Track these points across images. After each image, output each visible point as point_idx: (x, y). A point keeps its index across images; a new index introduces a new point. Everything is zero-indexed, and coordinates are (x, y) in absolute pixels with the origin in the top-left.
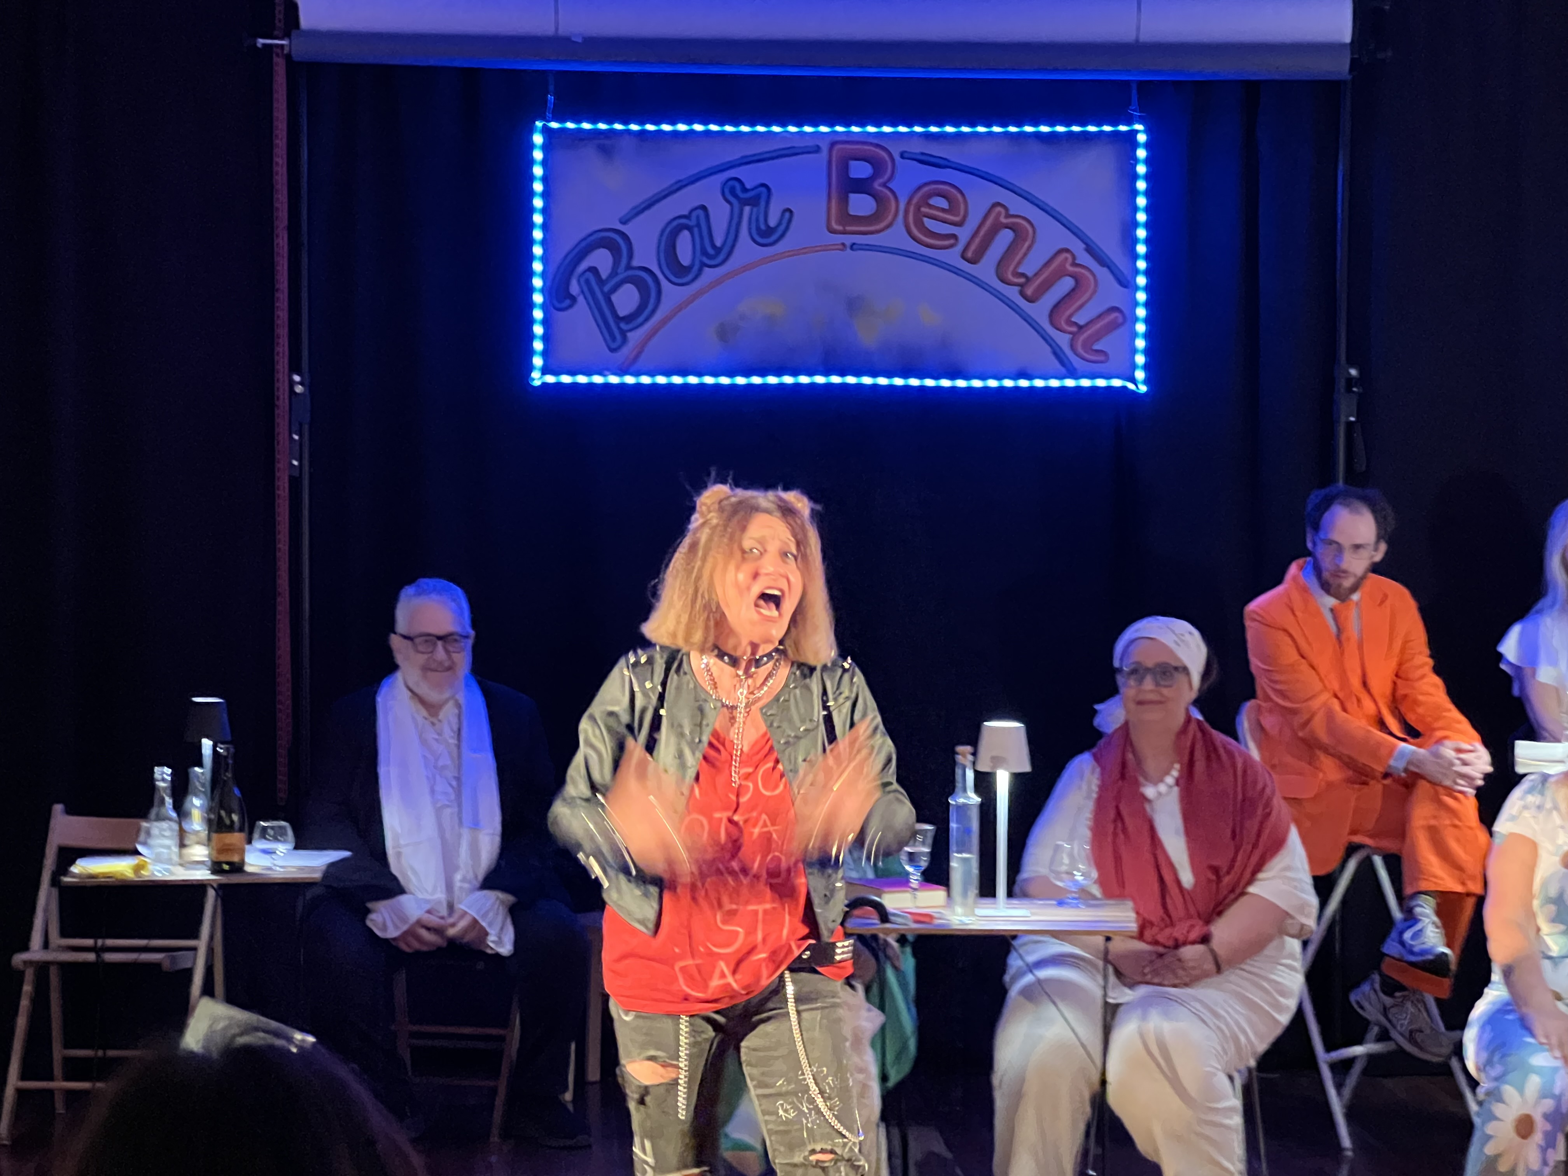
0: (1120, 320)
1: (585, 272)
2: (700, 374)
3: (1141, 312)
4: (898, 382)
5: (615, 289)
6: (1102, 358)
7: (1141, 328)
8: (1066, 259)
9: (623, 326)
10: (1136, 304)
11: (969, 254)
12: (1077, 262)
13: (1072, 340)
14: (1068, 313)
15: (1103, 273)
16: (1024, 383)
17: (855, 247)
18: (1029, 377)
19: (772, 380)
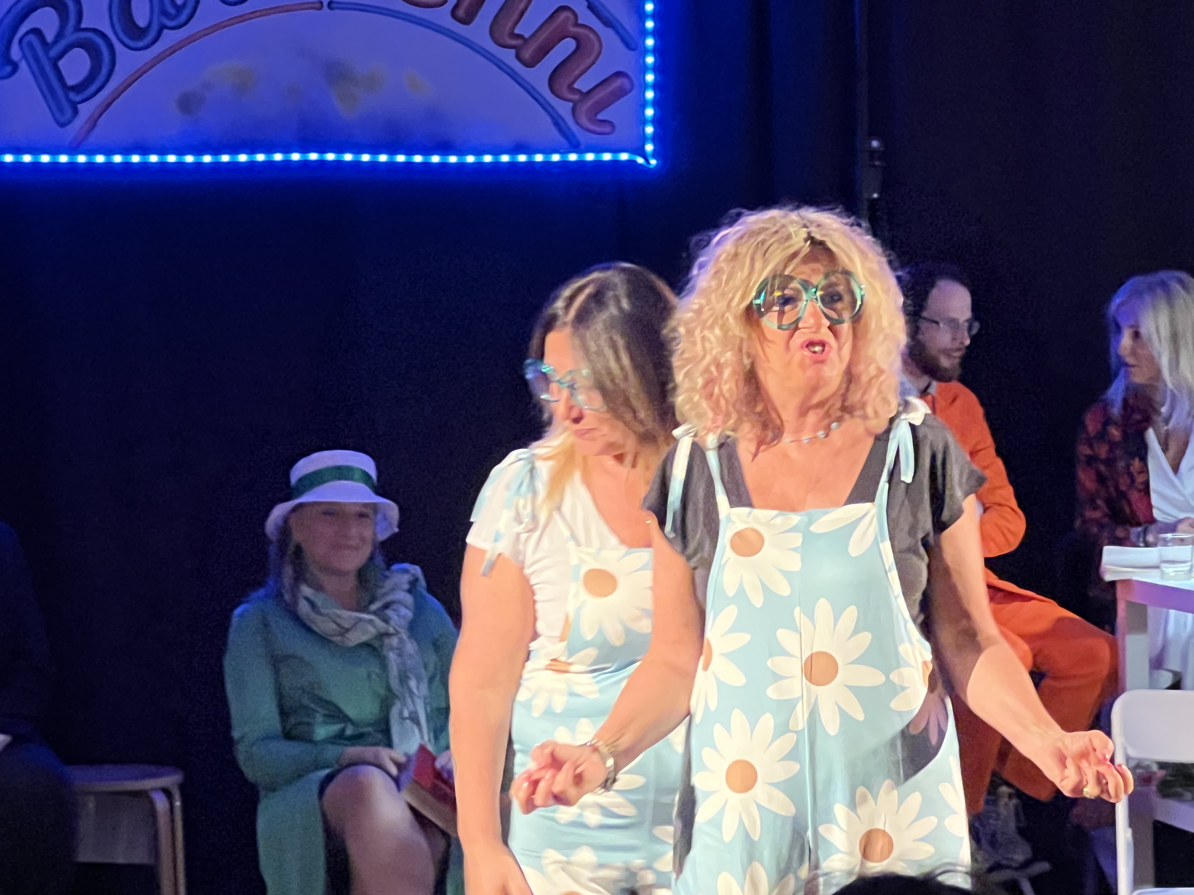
0: (627, 86)
1: (27, 33)
2: (162, 152)
3: (650, 78)
4: (383, 158)
5: (61, 56)
6: (608, 129)
7: (650, 95)
8: (567, 18)
9: (73, 96)
10: (644, 69)
11: (461, 13)
12: (580, 21)
13: (574, 110)
14: (571, 79)
15: (606, 34)
16: (522, 158)
17: (333, 5)
18: (530, 151)
19: (243, 158)
